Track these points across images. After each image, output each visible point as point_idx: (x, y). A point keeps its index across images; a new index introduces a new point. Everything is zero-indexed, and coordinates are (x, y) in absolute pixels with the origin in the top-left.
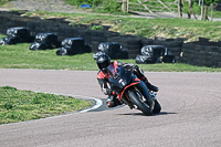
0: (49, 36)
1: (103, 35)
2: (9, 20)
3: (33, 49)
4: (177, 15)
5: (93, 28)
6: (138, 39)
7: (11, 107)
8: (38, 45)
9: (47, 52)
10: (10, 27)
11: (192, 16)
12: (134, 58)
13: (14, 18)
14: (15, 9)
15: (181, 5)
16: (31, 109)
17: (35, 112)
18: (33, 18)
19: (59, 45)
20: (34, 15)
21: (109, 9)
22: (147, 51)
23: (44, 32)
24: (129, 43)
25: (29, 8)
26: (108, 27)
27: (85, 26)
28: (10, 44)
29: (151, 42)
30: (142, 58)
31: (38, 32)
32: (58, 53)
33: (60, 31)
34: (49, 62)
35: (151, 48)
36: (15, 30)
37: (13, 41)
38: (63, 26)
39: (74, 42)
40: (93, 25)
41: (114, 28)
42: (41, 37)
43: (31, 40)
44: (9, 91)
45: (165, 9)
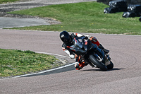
0: (137, 7)
3: (125, 17)
8: (128, 13)
36: (115, 2)
37: (113, 11)
42: (131, 8)
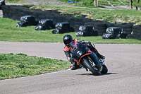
1: (82, 20)
2: (22, 11)
3: (37, 30)
4: (129, 8)
5: (75, 16)
6: (104, 23)
7: (23, 67)
8: (40, 27)
9: (46, 31)
10: (23, 15)
11: (139, 8)
12: (102, 35)
13: (25, 9)
14: (25, 4)
15: (132, 2)
16: (36, 68)
17: (38, 70)
18: (37, 10)
19: (54, 27)
20: (38, 8)
21: (85, 4)
22: (110, 30)
23: (44, 19)
24: (98, 26)
25: (35, 3)
26: (85, 16)
27: (71, 15)
28: (22, 26)
29: (112, 25)
30: (107, 36)
31: (41, 19)
32: (53, 32)
33: (54, 18)
34: (48, 38)
35: (112, 29)
36: (26, 17)
37: (24, 25)
38: (56, 15)
39: (63, 25)
40: (75, 14)
41: (89, 16)
42: (43, 22)
43: (36, 24)
44: (22, 57)
45: (122, 4)
